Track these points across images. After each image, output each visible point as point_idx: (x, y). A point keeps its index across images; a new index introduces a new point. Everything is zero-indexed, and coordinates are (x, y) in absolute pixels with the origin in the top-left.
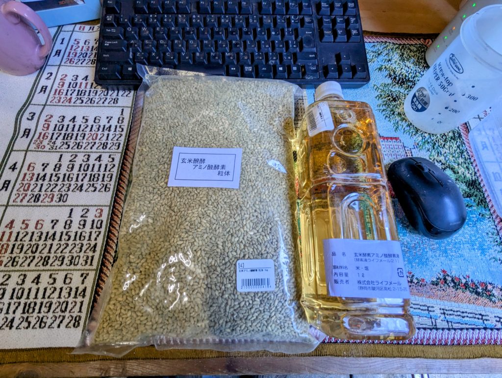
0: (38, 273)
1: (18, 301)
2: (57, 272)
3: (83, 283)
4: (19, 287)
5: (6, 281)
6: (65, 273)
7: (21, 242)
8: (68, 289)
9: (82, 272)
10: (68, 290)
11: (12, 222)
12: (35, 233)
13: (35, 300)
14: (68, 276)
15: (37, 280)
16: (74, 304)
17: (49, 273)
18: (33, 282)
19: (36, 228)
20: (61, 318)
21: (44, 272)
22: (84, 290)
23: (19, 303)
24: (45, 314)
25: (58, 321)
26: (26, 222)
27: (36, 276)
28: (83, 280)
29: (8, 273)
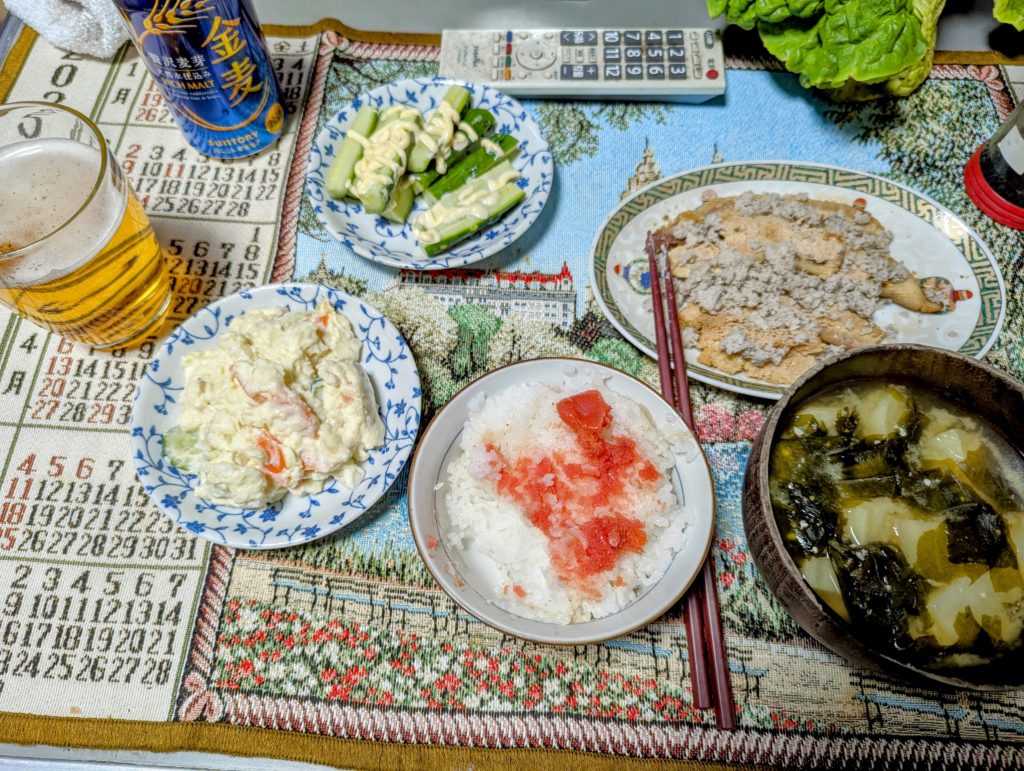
0: (85, 569)
1: (48, 621)
2: (121, 570)
3: (174, 595)
4: (48, 594)
5: (21, 579)
6: (138, 572)
7: (49, 503)
8: (145, 605)
9: (174, 572)
10: (145, 607)
11: (31, 460)
12: (76, 487)
13: (78, 624)
14: (146, 579)
15: (82, 582)
16: (156, 636)
17: (106, 571)
18: (74, 586)
19: (78, 475)
20: (132, 664)
21: (96, 569)
22: (177, 610)
23: (49, 626)
24: (101, 654)
25: (126, 670)
26: (58, 461)
27: (80, 574)
28: (175, 590)
29: (25, 563)
